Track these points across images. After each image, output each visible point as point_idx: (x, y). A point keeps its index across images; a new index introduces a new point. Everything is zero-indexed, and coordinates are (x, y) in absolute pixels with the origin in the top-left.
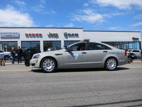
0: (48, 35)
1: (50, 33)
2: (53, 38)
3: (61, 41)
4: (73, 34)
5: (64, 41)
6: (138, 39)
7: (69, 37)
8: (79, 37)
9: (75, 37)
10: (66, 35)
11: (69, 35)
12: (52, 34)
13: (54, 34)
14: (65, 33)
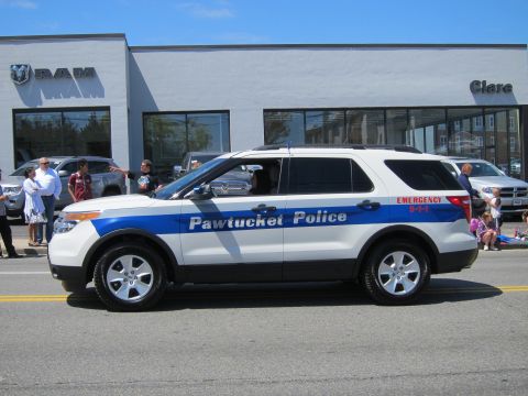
5: (15, 111)
6: (508, 89)
7: (48, 97)
8: (102, 95)
9: (78, 96)
11: (43, 74)
14: (19, 66)
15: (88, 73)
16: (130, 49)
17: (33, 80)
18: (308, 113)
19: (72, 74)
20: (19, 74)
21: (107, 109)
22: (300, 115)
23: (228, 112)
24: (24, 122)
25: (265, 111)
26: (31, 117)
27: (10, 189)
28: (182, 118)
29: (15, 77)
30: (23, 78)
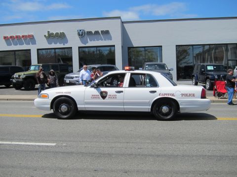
0: (45, 36)
1: (48, 32)
2: (56, 43)
3: (71, 48)
4: (97, 33)
5: (79, 48)
7: (91, 41)
8: (111, 40)
9: (102, 40)
10: (82, 34)
11: (89, 33)
12: (53, 34)
13: (57, 33)
14: (81, 30)
15: (106, 33)
16: (122, 22)
17: (86, 35)
18: (194, 47)
19: (100, 32)
20: (81, 33)
21: (114, 46)
22: (191, 47)
23: (161, 46)
24: (84, 51)
25: (177, 46)
26: (87, 50)
27: (77, 77)
28: (143, 49)
29: (79, 35)
30: (82, 35)
